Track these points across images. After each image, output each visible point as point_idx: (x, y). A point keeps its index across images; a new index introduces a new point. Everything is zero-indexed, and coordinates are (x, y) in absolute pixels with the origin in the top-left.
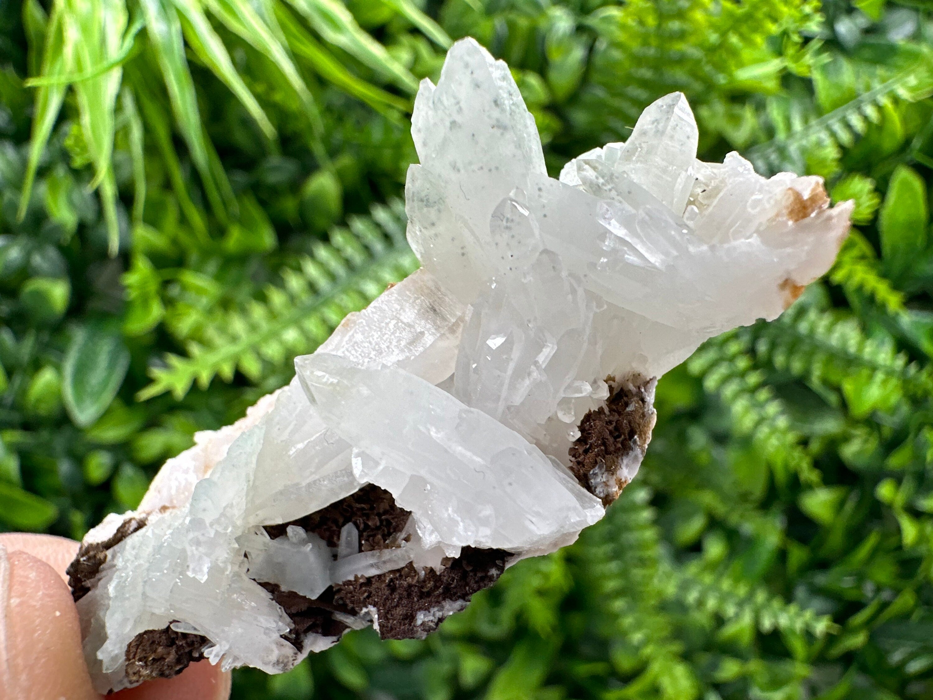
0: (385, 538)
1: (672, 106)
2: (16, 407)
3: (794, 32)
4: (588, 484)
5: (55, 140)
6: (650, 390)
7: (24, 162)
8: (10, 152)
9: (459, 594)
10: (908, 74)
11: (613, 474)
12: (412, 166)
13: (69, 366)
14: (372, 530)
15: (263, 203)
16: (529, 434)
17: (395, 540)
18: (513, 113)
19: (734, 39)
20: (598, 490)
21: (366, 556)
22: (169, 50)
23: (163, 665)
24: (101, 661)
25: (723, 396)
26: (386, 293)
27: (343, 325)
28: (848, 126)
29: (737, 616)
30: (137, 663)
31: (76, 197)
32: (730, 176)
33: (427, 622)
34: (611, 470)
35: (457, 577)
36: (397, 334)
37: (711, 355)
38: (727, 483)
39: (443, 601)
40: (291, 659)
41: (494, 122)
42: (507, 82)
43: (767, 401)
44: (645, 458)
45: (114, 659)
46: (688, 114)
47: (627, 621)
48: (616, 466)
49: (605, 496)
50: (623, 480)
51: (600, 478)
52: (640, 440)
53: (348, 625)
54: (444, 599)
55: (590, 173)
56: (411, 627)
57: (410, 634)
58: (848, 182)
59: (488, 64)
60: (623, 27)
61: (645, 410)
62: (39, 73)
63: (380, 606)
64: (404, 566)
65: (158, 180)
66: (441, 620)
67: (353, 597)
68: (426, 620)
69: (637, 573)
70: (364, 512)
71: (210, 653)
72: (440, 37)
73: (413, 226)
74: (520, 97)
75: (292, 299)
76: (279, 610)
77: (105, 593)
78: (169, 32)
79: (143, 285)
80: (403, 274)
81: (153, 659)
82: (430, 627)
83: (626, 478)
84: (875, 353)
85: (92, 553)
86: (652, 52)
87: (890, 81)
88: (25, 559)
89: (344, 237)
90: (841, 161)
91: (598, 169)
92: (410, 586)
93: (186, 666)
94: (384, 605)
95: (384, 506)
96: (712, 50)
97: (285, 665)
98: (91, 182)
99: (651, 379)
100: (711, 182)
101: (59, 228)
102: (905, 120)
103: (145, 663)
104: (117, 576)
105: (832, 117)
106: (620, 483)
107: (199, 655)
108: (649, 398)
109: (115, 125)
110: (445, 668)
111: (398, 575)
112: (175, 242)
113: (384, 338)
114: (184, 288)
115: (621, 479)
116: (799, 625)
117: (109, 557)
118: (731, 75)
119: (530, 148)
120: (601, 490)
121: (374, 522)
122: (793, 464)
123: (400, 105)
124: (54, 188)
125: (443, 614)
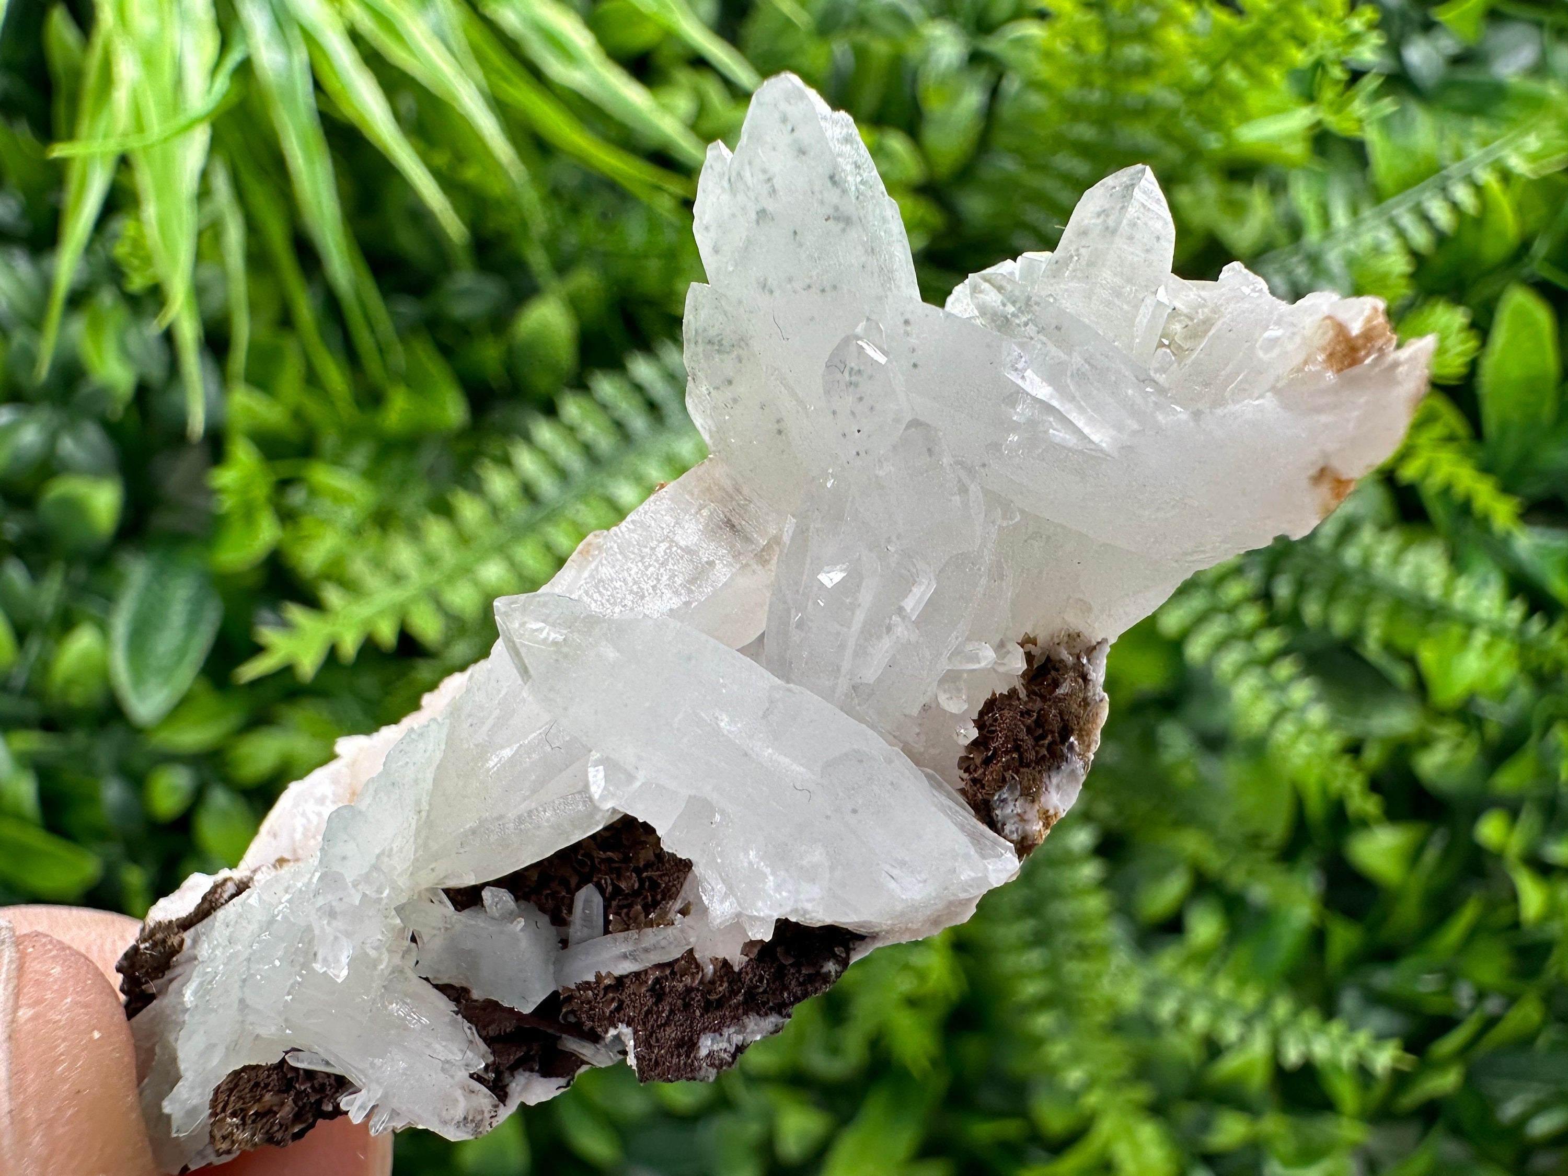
0: (647, 910)
1: (1130, 188)
2: (30, 692)
3: (1333, 63)
4: (992, 818)
5: (97, 246)
6: (1098, 662)
7: (47, 284)
8: (23, 265)
9: (771, 1004)
10: (1526, 132)
11: (1033, 801)
12: (694, 284)
13: (121, 624)
14: (626, 896)
15: (446, 351)
16: (890, 734)
17: (665, 913)
18: (861, 197)
19: (1233, 75)
20: (1008, 828)
21: (615, 940)
22: (289, 94)
23: (273, 1124)
24: (168, 1117)
25: (1216, 673)
26: (652, 498)
27: (580, 553)
28: (1426, 219)
29: (1242, 1039)
30: (229, 1120)
31: (133, 340)
32: (1228, 301)
33: (717, 1051)
34: (1030, 795)
35: (768, 975)
36: (670, 566)
37: (1197, 602)
38: (1225, 818)
39: (745, 1017)
40: (487, 1115)
41: (830, 211)
42: (852, 146)
43: (1291, 679)
44: (1091, 775)
45: (192, 1112)
46: (1158, 201)
47: (1058, 1050)
48: (1039, 789)
49: (1020, 838)
50: (1052, 812)
51: (1013, 807)
52: (1079, 744)
53: (585, 1059)
54: (746, 1013)
55: (992, 298)
56: (690, 1061)
57: (689, 1072)
58: (1427, 310)
59: (819, 116)
60: (1048, 55)
61: (1089, 694)
62: (71, 136)
63: (639, 1024)
64: (679, 956)
65: (270, 312)
66: (740, 1049)
67: (591, 1009)
68: (715, 1048)
69: (1074, 969)
70: (613, 865)
71: (351, 1103)
72: (742, 73)
73: (697, 387)
74: (875, 172)
75: (495, 511)
76: (468, 1031)
77: (179, 1003)
78: (290, 68)
79: (245, 488)
80: (678, 468)
81: (256, 1113)
82: (721, 1060)
83: (1056, 808)
84: (1472, 598)
85: (159, 936)
86: (1095, 96)
87: (1497, 143)
88: (44, 945)
89: (580, 407)
90: (1413, 276)
91: (1005, 290)
92: (689, 990)
93: (312, 1126)
94: (644, 1024)
95: (646, 855)
96: (1196, 93)
97: (477, 1126)
98: (160, 316)
99: (1099, 643)
100: (1197, 313)
101: (104, 393)
102: (1520, 209)
103: (243, 1119)
104: (199, 972)
105: (1398, 205)
106: (1046, 817)
107: (334, 1107)
108: (1094, 674)
109: (199, 220)
110: (753, 1130)
111: (668, 972)
112: (298, 415)
113: (648, 573)
114: (313, 492)
115: (1048, 811)
116: (1346, 1057)
117: (188, 942)
118: (1228, 135)
119: (892, 256)
120: (1014, 829)
121: (628, 883)
122: (1336, 785)
123: (675, 186)
124: (96, 326)
125: (744, 1039)
